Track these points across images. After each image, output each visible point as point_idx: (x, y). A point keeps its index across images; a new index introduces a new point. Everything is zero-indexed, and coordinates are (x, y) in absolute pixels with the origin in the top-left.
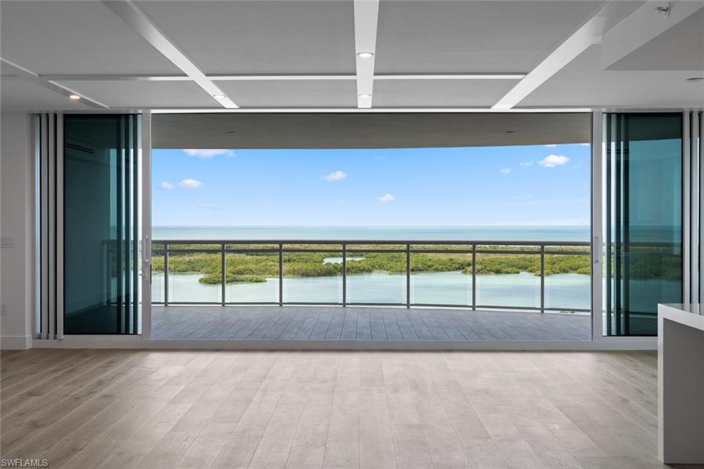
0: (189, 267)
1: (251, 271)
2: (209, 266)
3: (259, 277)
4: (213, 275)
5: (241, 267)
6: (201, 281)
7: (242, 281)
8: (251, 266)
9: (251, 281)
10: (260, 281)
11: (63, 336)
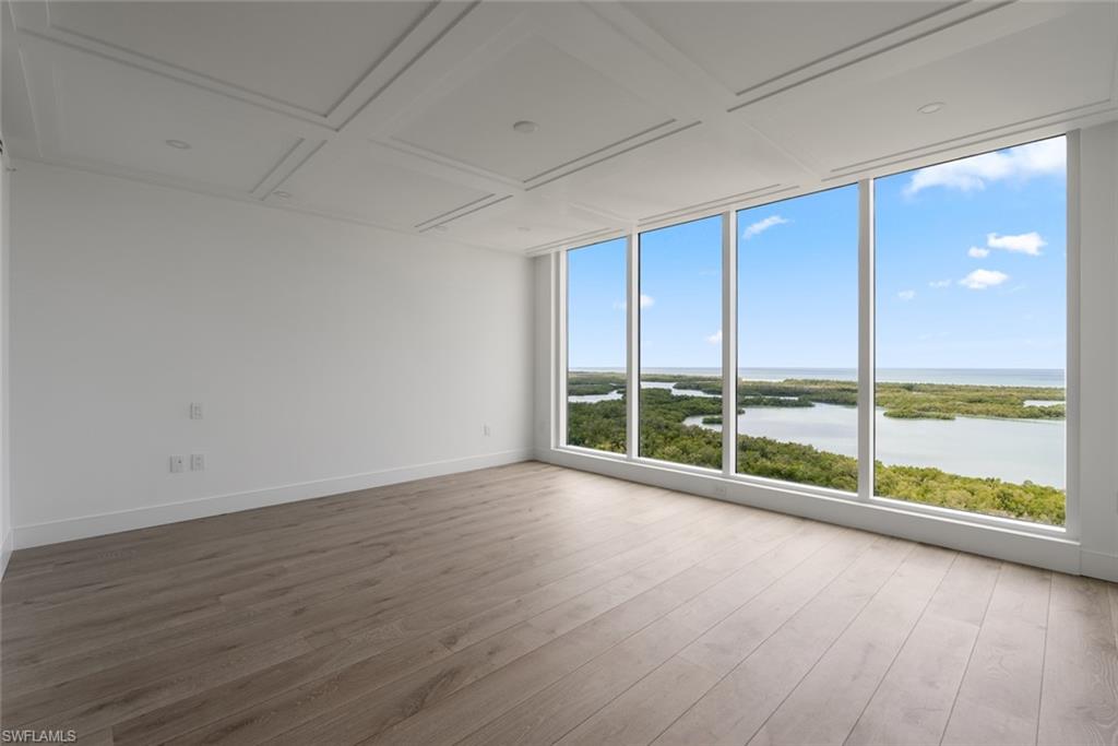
1: (936, 409)
2: (893, 402)
3: (947, 415)
4: (897, 410)
5: (926, 405)
6: (885, 414)
7: (928, 417)
8: (938, 405)
9: (938, 417)
10: (949, 419)
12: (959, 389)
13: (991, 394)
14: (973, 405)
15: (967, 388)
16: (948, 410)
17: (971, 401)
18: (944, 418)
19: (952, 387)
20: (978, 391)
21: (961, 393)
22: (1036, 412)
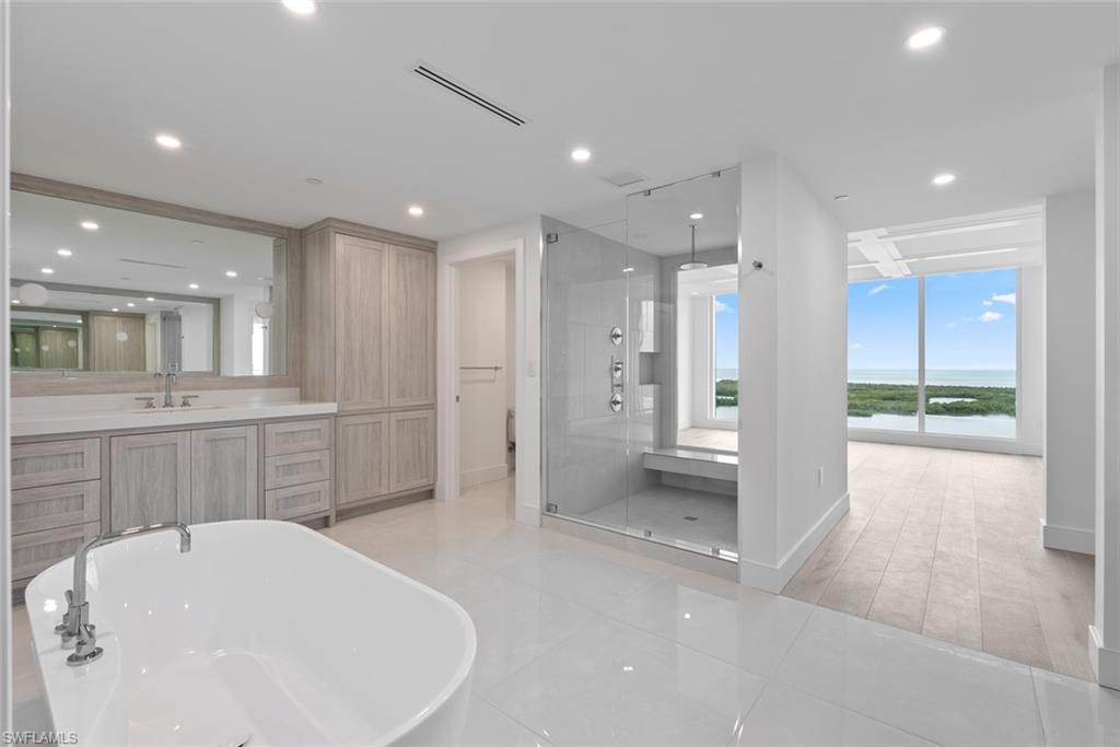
12: (875, 387)
13: (901, 392)
14: (886, 402)
15: (882, 387)
16: (866, 407)
17: (884, 399)
18: (864, 415)
19: (870, 386)
20: (890, 390)
21: (877, 391)
22: (940, 408)
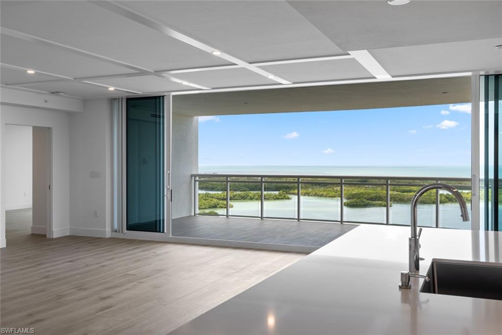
0: (336, 194)
11: (125, 231)
